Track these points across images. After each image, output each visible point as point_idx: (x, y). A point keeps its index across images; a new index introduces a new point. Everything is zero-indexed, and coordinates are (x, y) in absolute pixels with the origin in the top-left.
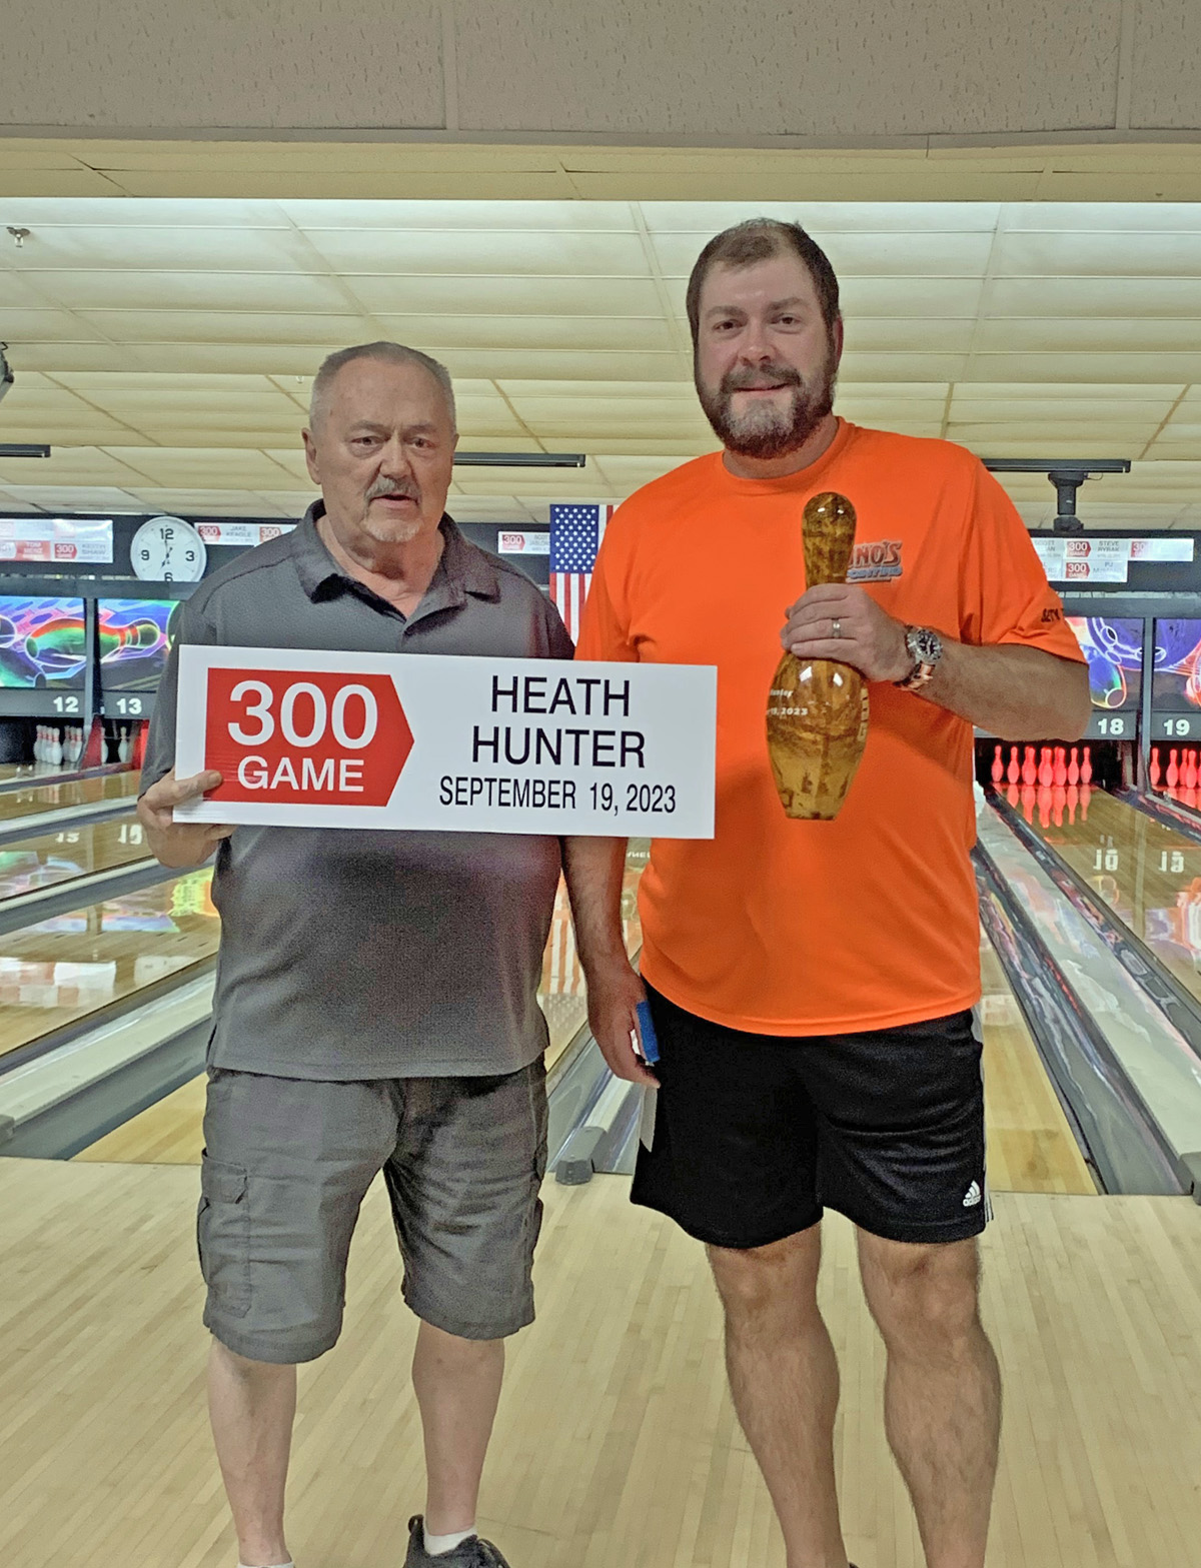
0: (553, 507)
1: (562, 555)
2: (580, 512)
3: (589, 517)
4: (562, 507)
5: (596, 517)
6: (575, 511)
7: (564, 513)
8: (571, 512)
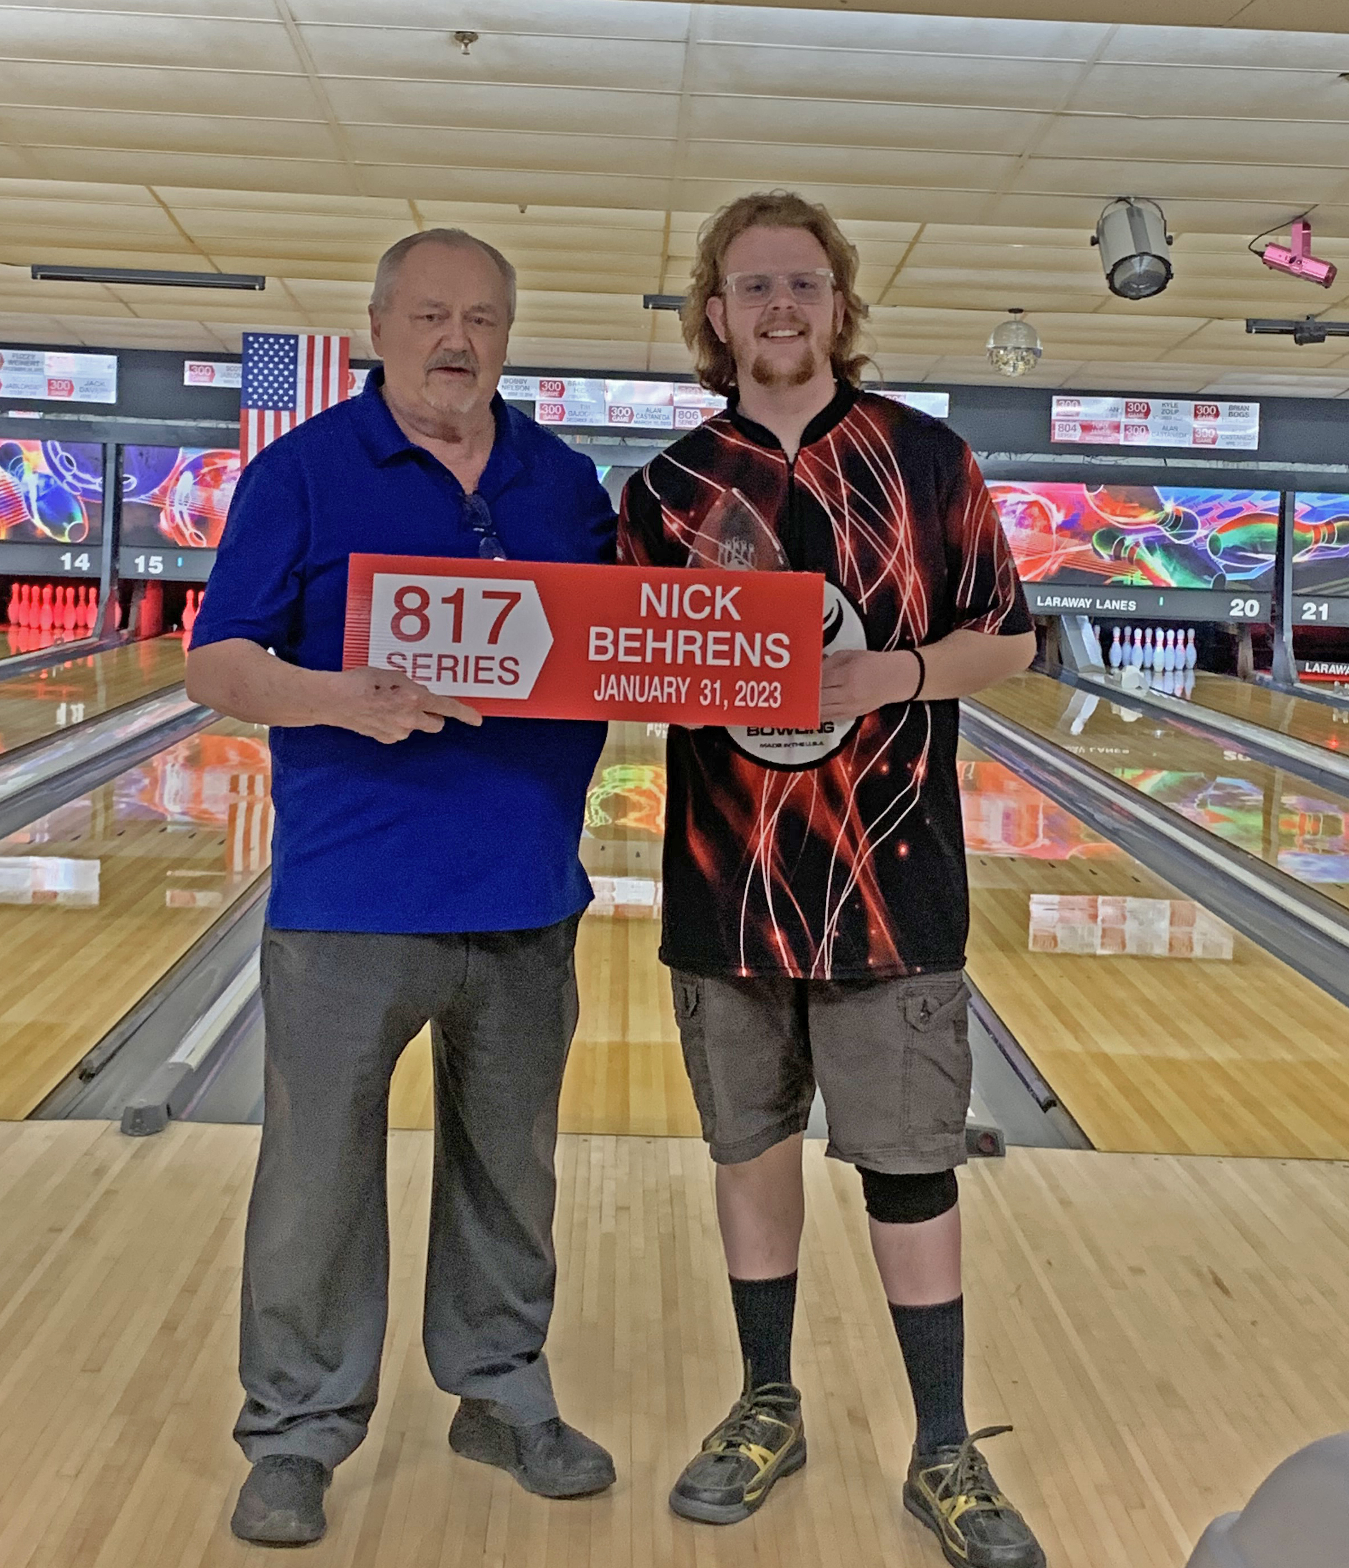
0: (246, 335)
1: (255, 389)
2: (277, 342)
3: (287, 348)
4: (257, 336)
5: (295, 348)
6: (271, 340)
7: (258, 342)
8: (266, 341)
